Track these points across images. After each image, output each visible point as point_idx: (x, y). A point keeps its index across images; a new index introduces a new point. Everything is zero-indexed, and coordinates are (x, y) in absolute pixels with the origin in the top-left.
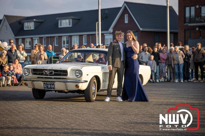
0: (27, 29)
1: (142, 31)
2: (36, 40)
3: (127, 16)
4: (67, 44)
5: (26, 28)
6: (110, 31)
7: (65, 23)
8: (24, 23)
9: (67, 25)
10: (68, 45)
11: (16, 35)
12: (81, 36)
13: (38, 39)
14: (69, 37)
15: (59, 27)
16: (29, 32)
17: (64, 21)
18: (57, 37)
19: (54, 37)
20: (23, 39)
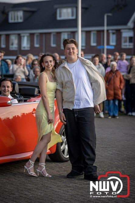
0: (13, 21)
2: (26, 38)
6: (129, 26)
7: (66, 14)
8: (9, 12)
9: (69, 16)
12: (88, 33)
13: (27, 36)
14: (71, 34)
15: (58, 18)
17: (64, 11)
18: (55, 34)
19: (50, 33)
20: (7, 36)
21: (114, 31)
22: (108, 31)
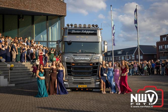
2: (111, 58)
5: (108, 54)
6: (134, 55)
7: (120, 53)
11: (105, 57)
12: (124, 57)
14: (121, 57)
16: (109, 56)
17: (119, 52)
19: (116, 57)
20: (107, 58)
21: (130, 56)
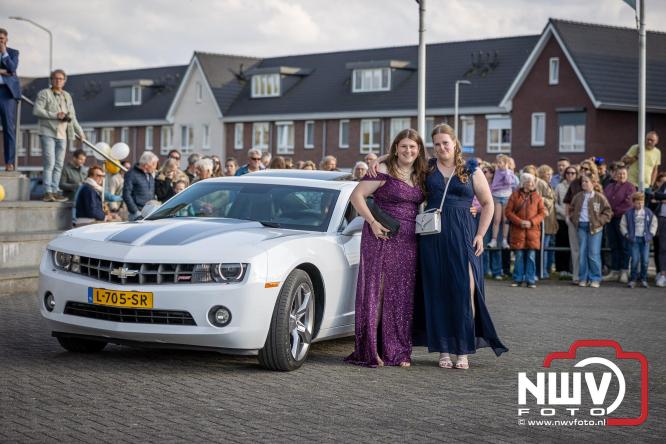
0: (259, 95)
1: (600, 111)
2: (286, 129)
3: (555, 62)
4: (374, 142)
5: (257, 92)
6: (504, 108)
7: (371, 80)
8: (251, 76)
9: (377, 87)
10: (377, 146)
11: (226, 113)
13: (289, 126)
14: (381, 123)
15: (355, 90)
16: (266, 105)
17: (368, 74)
18: (347, 121)
19: (337, 120)
20: (248, 125)
21: (471, 119)
22: (459, 116)
